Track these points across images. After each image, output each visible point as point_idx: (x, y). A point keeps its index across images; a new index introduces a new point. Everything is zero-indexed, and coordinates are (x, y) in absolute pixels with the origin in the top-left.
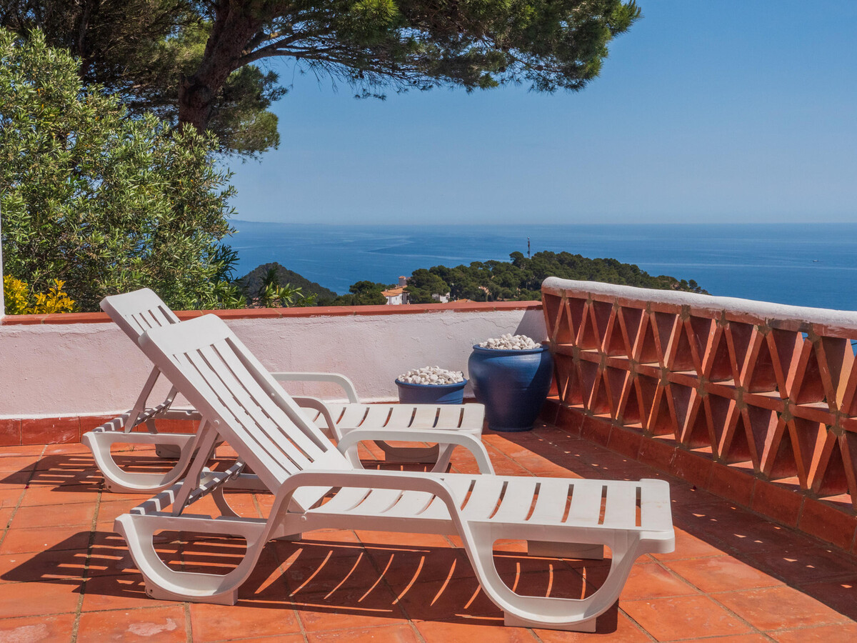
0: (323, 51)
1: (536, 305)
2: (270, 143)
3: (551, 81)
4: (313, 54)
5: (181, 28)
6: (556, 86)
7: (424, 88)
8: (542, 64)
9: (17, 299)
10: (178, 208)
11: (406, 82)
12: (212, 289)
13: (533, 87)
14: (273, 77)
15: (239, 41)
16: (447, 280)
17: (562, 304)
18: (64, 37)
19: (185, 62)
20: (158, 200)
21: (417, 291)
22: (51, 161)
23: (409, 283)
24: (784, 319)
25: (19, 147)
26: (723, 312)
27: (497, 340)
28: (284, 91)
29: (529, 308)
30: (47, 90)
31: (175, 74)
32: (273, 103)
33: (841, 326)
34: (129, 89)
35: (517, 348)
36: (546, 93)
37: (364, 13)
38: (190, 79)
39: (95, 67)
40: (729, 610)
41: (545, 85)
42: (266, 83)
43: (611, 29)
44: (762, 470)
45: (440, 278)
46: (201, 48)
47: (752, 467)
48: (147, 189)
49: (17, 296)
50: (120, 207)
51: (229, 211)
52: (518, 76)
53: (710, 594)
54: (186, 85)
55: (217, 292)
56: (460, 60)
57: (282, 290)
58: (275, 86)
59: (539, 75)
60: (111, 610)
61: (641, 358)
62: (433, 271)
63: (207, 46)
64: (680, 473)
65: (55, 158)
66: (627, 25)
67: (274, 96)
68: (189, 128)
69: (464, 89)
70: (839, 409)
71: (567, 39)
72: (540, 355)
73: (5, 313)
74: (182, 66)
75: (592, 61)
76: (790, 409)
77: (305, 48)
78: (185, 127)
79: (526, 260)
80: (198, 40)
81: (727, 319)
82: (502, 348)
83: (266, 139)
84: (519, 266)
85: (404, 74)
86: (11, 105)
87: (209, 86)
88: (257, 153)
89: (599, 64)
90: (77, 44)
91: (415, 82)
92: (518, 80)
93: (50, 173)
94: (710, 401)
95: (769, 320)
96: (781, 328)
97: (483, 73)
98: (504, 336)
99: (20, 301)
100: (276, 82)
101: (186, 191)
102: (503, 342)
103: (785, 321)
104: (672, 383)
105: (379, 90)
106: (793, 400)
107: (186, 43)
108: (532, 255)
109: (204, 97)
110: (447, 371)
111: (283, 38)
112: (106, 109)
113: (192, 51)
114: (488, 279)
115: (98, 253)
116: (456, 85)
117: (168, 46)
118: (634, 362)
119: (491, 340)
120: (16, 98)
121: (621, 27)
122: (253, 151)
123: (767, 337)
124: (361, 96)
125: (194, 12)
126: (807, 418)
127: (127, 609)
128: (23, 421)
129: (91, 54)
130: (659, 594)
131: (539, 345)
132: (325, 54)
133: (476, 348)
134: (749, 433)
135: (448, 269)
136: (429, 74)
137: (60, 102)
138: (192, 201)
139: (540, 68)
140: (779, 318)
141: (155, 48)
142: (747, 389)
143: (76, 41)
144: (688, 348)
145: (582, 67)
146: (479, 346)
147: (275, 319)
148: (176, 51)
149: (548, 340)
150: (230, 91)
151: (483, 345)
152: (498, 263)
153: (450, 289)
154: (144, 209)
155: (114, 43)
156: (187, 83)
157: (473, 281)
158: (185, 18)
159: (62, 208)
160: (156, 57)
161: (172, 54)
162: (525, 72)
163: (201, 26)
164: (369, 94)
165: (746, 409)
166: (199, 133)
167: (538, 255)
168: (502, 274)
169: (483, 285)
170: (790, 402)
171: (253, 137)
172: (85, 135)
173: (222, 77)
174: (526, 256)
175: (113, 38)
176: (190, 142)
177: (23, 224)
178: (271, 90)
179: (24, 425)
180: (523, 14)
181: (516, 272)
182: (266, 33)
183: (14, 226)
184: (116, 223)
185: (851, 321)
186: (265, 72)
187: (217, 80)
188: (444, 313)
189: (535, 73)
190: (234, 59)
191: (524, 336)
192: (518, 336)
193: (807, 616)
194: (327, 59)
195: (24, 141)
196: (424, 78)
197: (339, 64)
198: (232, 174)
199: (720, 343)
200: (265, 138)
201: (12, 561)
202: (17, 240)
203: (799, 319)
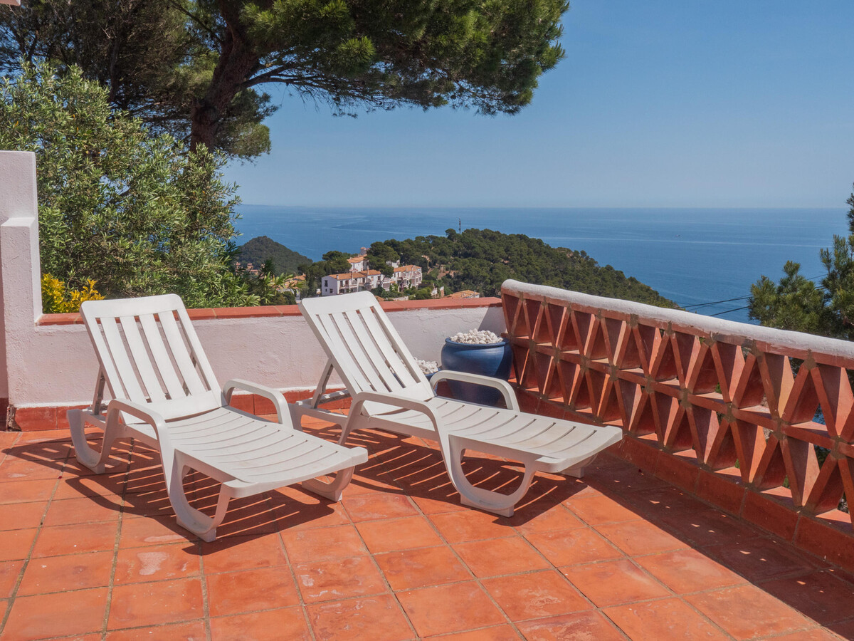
0: (308, 78)
1: (496, 302)
2: (263, 149)
3: (493, 107)
4: (300, 81)
5: (193, 58)
6: (497, 111)
7: (388, 109)
8: (486, 93)
9: (55, 295)
10: (192, 215)
11: (373, 104)
12: (220, 279)
13: (478, 111)
14: (266, 98)
15: (241, 71)
16: (397, 250)
17: (519, 304)
18: (98, 64)
19: (196, 84)
20: (175, 208)
21: (375, 259)
22: (86, 177)
23: (368, 252)
24: (728, 334)
25: (58, 166)
26: (670, 323)
27: (466, 335)
28: (275, 109)
29: (491, 305)
30: (82, 115)
31: (187, 95)
32: (266, 117)
33: (784, 345)
34: (151, 106)
35: (483, 342)
36: (489, 116)
37: (348, 52)
38: (201, 101)
39: (123, 87)
40: (704, 614)
41: (488, 110)
42: (260, 103)
43: (542, 67)
44: (705, 461)
45: (392, 249)
46: (209, 74)
47: (695, 456)
48: (166, 201)
49: (55, 292)
50: (143, 217)
51: (235, 217)
52: (467, 103)
53: (682, 595)
54: (197, 106)
55: (223, 281)
56: (416, 86)
57: (278, 278)
58: (267, 104)
59: (483, 102)
60: (136, 628)
61: (592, 355)
62: (386, 243)
63: (214, 74)
64: (628, 458)
65: (89, 175)
66: (554, 63)
67: (267, 112)
68: (201, 147)
69: (421, 108)
70: (781, 416)
71: (508, 74)
72: (503, 348)
73: (43, 313)
74: (194, 88)
75: (525, 92)
76: (733, 412)
77: (293, 76)
78: (198, 147)
79: (458, 235)
80: (206, 68)
81: (673, 329)
82: (470, 342)
83: (261, 146)
84: (452, 240)
85: (372, 97)
86: (51, 129)
87: (216, 107)
88: (252, 158)
89: (531, 93)
90: (108, 70)
91: (381, 103)
92: (466, 106)
93: (84, 187)
94: (656, 397)
95: (714, 334)
96: (725, 342)
97: (436, 95)
98: (471, 331)
99: (57, 297)
100: (269, 101)
101: (198, 201)
102: (471, 337)
103: (729, 336)
104: (620, 379)
105: (352, 110)
106: (736, 404)
107: (197, 70)
108: (462, 231)
109: (212, 116)
110: (423, 361)
111: (275, 67)
112: (132, 131)
113: (202, 76)
114: (429, 250)
115: (124, 258)
116: (414, 106)
117: (182, 72)
118: (585, 358)
119: (461, 335)
120: (56, 124)
121: (549, 65)
122: (250, 156)
123: (712, 349)
124: (338, 115)
125: (203, 45)
126: (749, 421)
127: (150, 626)
128: (58, 408)
129: (120, 78)
130: (637, 597)
131: (502, 339)
132: (309, 81)
133: (448, 341)
134: (693, 429)
135: (399, 242)
136: (392, 97)
137: (92, 126)
138: (203, 208)
139: (484, 96)
140: (723, 333)
141: (171, 74)
142: (692, 391)
143: (108, 67)
144: (636, 350)
145: (518, 96)
146: (450, 339)
147: (277, 318)
148: (188, 77)
149: (506, 332)
150: (232, 109)
151: (454, 339)
152: (437, 237)
153: (399, 257)
154: (163, 217)
155: (139, 70)
156: (198, 105)
157: (417, 251)
158: (196, 50)
159: (94, 217)
160: (173, 81)
161: (185, 79)
162: (472, 99)
163: (209, 57)
164: (344, 114)
165: (691, 408)
166: (210, 151)
167: (467, 231)
168: (439, 246)
169: (425, 254)
170: (733, 406)
171: (251, 145)
172: (115, 154)
173: (226, 100)
174: (458, 232)
175: (139, 65)
176: (202, 159)
177: (60, 232)
178: (265, 108)
179: (59, 412)
180: (474, 55)
181: (450, 244)
182: (261, 63)
183: (52, 234)
184: (140, 230)
185: (793, 341)
186: (260, 94)
187: (223, 103)
188: (420, 311)
189: (480, 100)
190: (237, 85)
191: (489, 332)
192: (483, 331)
193: (775, 621)
194: (311, 85)
195: (62, 160)
196: (389, 101)
197: (321, 89)
198: (237, 187)
199: (666, 349)
200: (258, 146)
201: (44, 566)
202: (55, 245)
203: (743, 335)
